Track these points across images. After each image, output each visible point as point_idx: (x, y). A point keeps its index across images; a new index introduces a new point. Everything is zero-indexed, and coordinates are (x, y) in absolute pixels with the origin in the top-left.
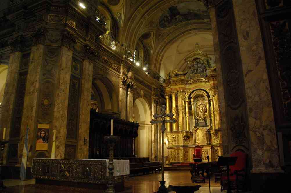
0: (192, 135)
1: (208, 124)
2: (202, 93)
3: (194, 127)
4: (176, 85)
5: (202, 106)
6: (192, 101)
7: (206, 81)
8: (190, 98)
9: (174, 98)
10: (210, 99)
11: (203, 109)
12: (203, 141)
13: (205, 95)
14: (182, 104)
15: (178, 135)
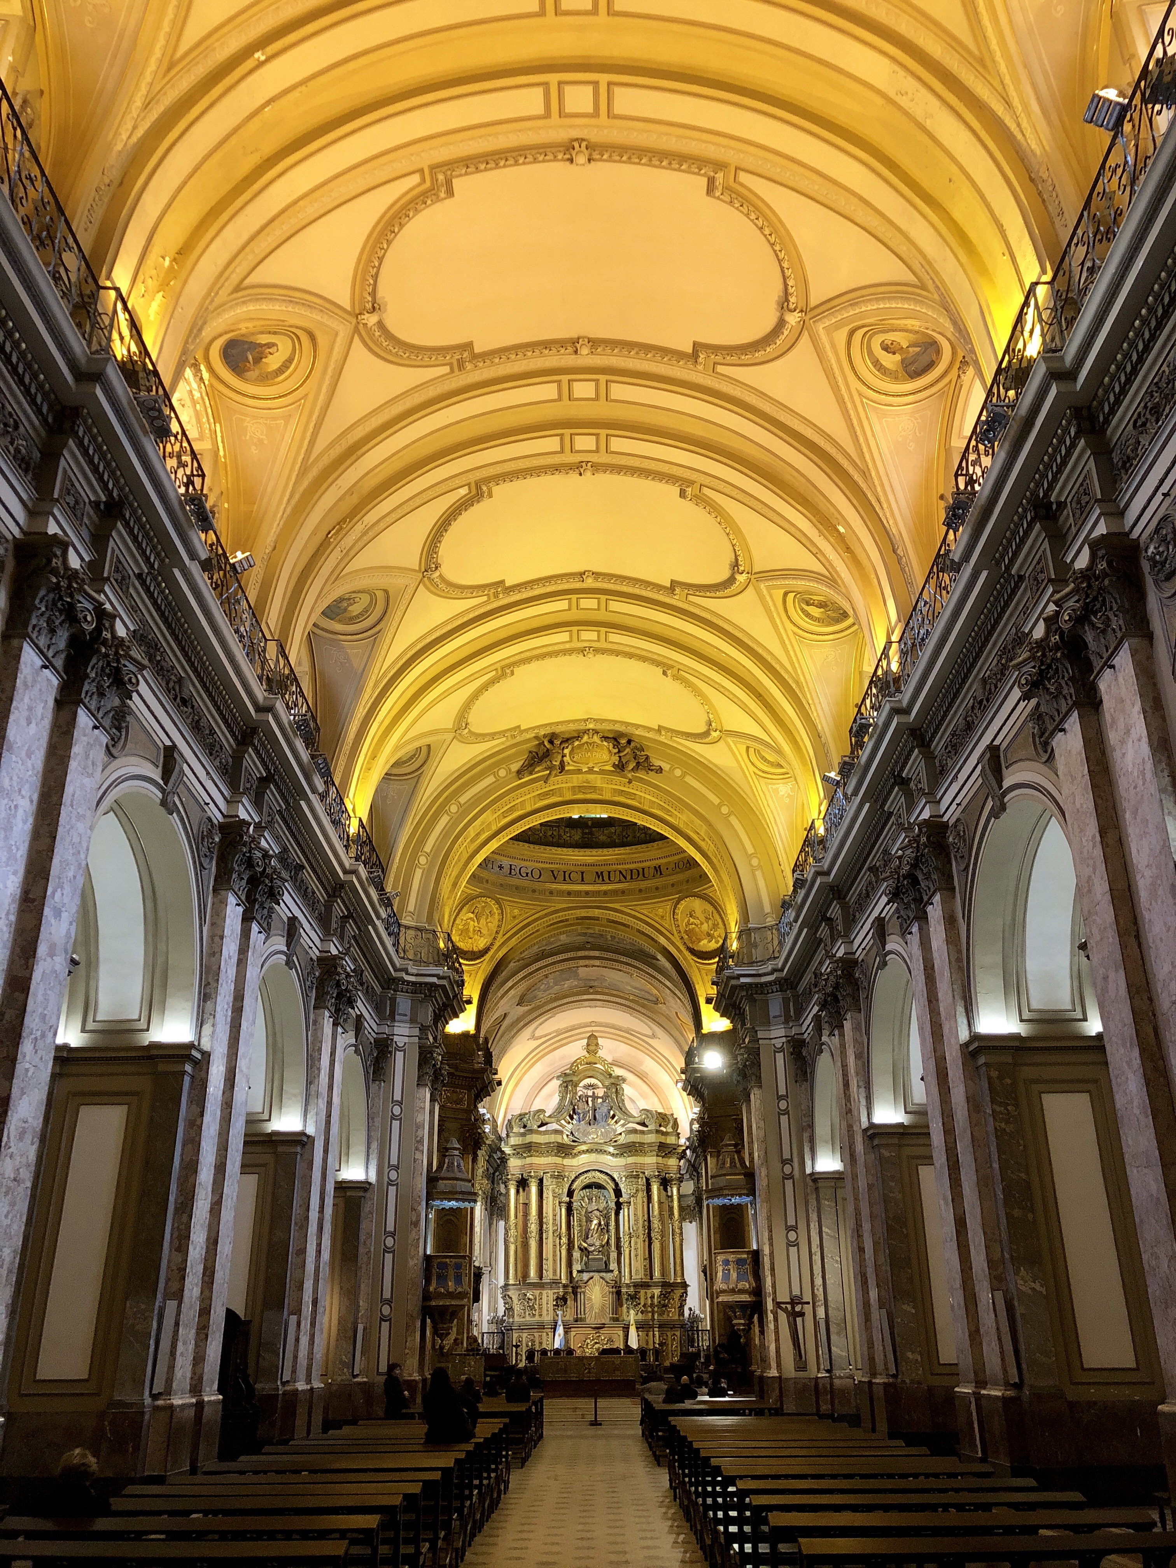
0: (575, 1293)
1: (613, 1266)
2: (602, 1179)
3: (579, 1272)
4: (541, 1154)
5: (597, 1213)
6: (576, 1197)
7: (616, 1152)
8: (570, 1193)
9: (534, 1189)
10: (621, 1200)
11: (600, 1224)
12: (602, 1309)
13: (610, 1186)
14: (554, 1210)
15: (541, 1293)
